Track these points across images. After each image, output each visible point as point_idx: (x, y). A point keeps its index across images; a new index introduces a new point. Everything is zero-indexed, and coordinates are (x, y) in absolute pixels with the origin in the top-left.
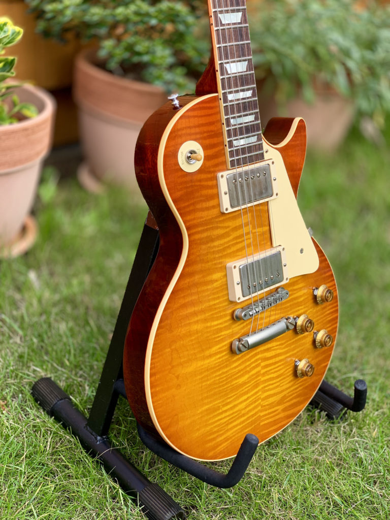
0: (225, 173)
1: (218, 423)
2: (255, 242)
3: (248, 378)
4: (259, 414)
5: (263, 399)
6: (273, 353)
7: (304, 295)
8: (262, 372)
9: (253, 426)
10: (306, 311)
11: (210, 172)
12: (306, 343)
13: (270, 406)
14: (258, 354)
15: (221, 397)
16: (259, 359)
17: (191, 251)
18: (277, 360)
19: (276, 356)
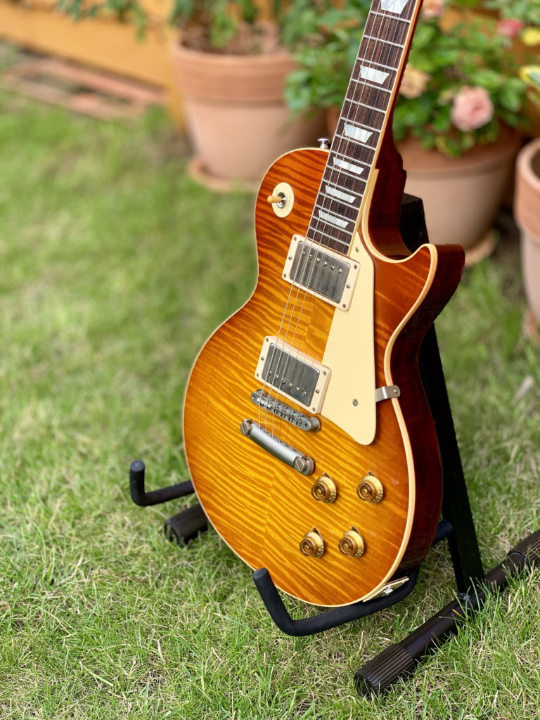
0: (299, 238)
1: (224, 491)
2: (308, 340)
3: (257, 480)
4: (262, 537)
5: (268, 524)
6: (289, 486)
7: (352, 465)
8: (273, 491)
9: (255, 542)
10: (348, 488)
11: (292, 228)
12: (337, 526)
13: (277, 545)
14: (273, 465)
15: (230, 467)
16: (272, 472)
17: (256, 296)
18: (292, 498)
19: (291, 492)
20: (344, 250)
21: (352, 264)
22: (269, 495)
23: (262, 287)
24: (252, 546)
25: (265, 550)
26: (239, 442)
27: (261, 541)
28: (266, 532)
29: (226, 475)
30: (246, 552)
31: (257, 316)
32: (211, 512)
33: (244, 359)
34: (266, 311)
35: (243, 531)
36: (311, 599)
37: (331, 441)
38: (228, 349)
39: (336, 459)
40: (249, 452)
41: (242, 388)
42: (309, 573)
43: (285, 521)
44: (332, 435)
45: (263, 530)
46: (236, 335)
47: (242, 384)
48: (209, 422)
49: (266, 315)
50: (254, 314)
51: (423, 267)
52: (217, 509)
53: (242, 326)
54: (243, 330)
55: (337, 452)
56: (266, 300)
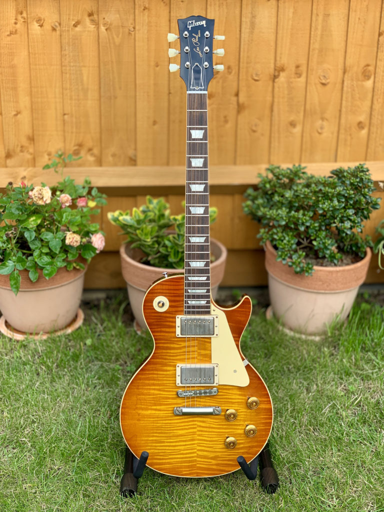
0: (180, 316)
1: (163, 451)
2: (198, 358)
3: (186, 433)
4: (195, 458)
5: (198, 450)
6: (208, 425)
7: (238, 399)
8: (198, 433)
9: (190, 464)
10: (240, 409)
11: (172, 314)
12: (238, 429)
13: (205, 457)
14: (195, 421)
15: (165, 437)
16: (195, 425)
17: (156, 352)
18: (211, 430)
19: (209, 427)
20: (208, 313)
21: (215, 317)
22: (196, 436)
23: (158, 346)
24: (188, 467)
25: (198, 464)
26: (169, 422)
27: (196, 461)
28: (198, 455)
29: (164, 442)
30: (186, 472)
31: (161, 360)
32: (156, 467)
33: (159, 382)
34: (166, 356)
35: (181, 463)
36: (232, 469)
37: (225, 394)
38: (144, 383)
39: (230, 400)
40: (177, 423)
41: (163, 396)
42: (228, 459)
43: (208, 443)
44: (225, 391)
45: (196, 455)
46: (149, 374)
47: (162, 394)
48: (143, 423)
49: (167, 357)
50: (158, 360)
51: (247, 305)
52: (160, 463)
53: (151, 369)
54: (152, 370)
55: (230, 397)
56: (164, 351)
